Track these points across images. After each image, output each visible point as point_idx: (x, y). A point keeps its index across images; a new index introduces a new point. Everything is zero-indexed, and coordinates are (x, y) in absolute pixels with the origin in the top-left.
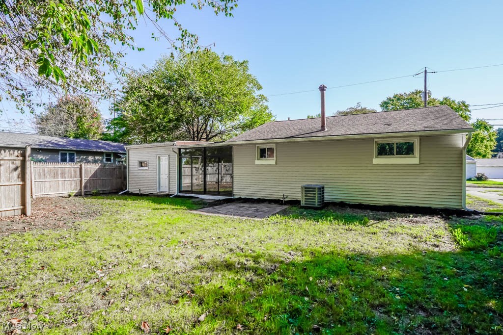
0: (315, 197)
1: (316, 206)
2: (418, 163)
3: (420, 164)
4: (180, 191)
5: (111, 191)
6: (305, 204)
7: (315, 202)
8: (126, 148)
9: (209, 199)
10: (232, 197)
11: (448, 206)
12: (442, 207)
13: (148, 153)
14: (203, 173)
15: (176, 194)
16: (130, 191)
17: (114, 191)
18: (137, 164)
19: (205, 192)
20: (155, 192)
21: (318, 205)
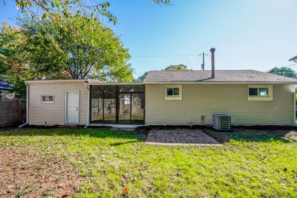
0: (228, 123)
1: (229, 129)
2: (272, 100)
3: (273, 101)
4: (91, 122)
5: (8, 125)
6: (221, 128)
7: (228, 126)
8: (27, 83)
9: (128, 128)
10: (145, 125)
11: (287, 124)
12: (284, 125)
13: (54, 88)
14: (115, 106)
15: (88, 125)
16: (30, 124)
17: (10, 125)
18: (40, 98)
19: (117, 122)
20: (62, 124)
21: (230, 128)
